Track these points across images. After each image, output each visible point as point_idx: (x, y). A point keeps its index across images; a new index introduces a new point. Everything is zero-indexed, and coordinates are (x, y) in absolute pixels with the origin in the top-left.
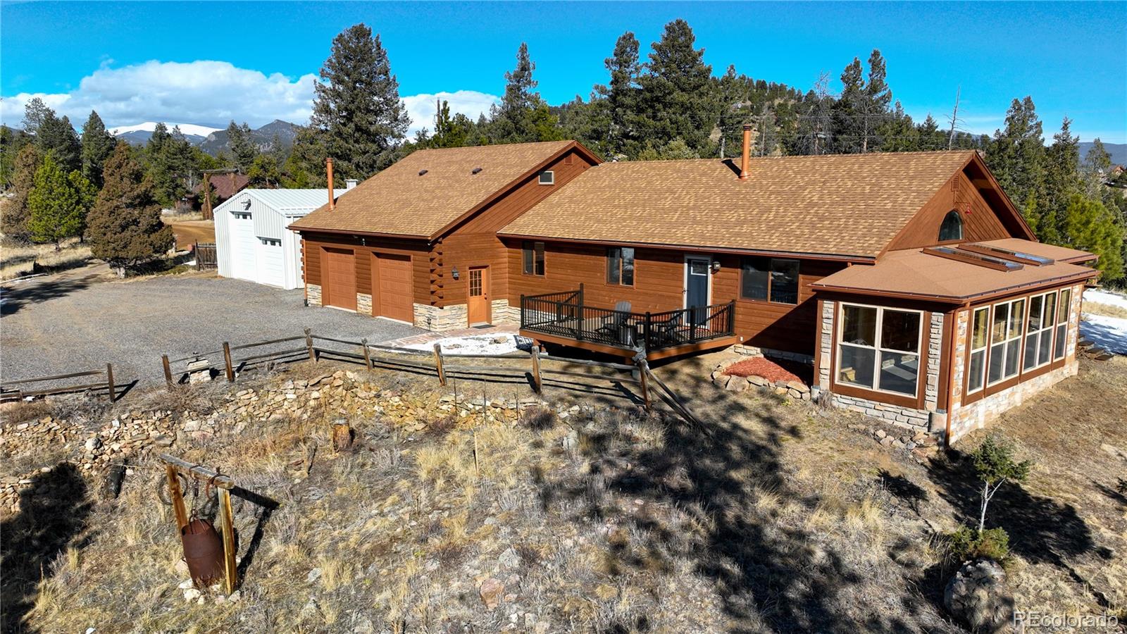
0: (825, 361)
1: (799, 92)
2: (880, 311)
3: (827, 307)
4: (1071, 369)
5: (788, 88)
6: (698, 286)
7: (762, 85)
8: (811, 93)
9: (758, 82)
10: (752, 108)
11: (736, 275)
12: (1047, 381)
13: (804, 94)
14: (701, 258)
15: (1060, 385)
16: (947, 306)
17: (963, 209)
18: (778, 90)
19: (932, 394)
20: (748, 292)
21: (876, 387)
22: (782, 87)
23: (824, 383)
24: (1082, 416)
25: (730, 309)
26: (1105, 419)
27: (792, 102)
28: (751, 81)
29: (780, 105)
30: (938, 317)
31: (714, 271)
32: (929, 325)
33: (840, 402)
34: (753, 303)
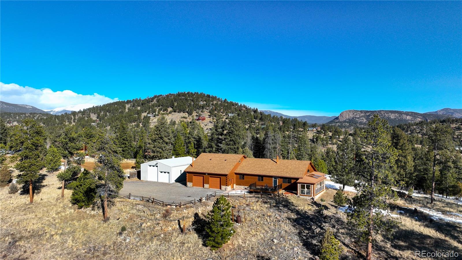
0: (299, 192)
1: (221, 99)
2: (306, 185)
3: (299, 184)
4: (325, 191)
5: (218, 98)
6: (275, 182)
7: (208, 96)
8: (226, 100)
9: (207, 95)
10: (206, 104)
11: (282, 180)
12: (323, 192)
13: (223, 100)
14: (276, 177)
15: (324, 193)
16: (313, 184)
17: (309, 169)
18: (214, 98)
19: (312, 195)
20: (283, 182)
21: (306, 194)
22: (216, 97)
23: (299, 194)
24: (327, 197)
25: (281, 185)
26: (330, 197)
27: (220, 102)
28: (205, 95)
29: (216, 103)
30: (312, 185)
31: (278, 179)
32: (311, 186)
33: (301, 197)
34: (285, 184)
